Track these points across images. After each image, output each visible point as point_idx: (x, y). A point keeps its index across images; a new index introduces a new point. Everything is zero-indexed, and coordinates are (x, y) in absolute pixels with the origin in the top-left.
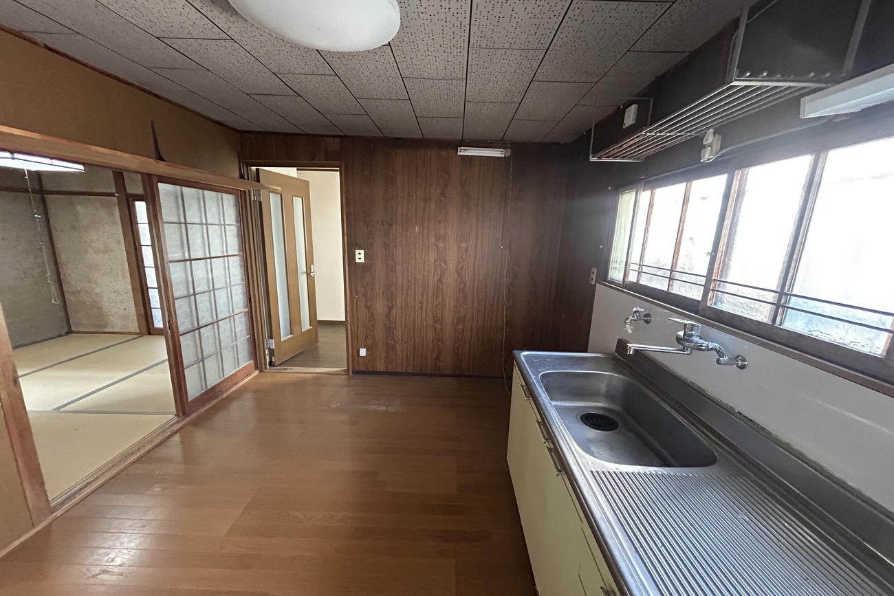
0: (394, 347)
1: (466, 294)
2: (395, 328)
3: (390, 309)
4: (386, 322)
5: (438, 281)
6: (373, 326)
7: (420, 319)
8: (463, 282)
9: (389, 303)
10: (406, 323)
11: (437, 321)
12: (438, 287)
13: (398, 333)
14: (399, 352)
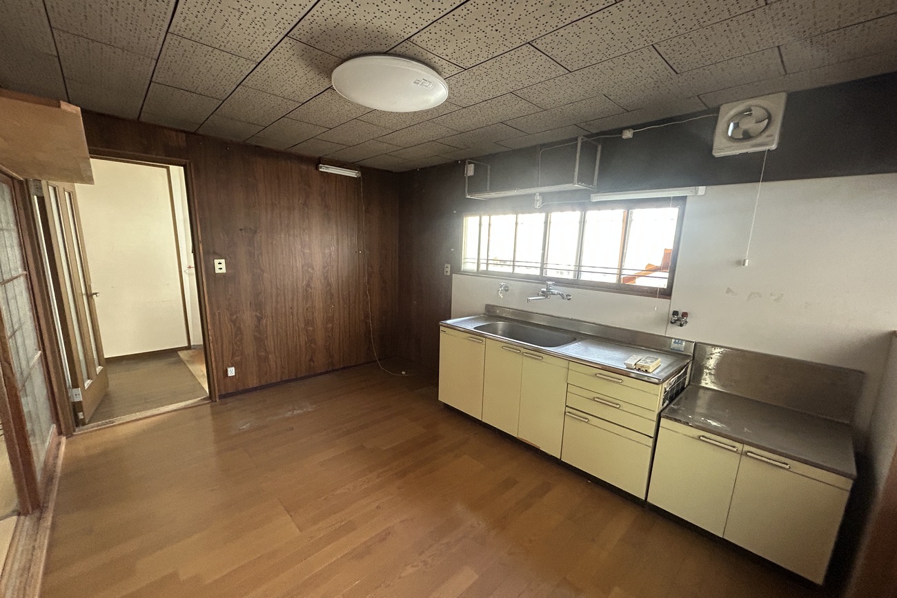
0: (266, 358)
1: (333, 295)
2: (267, 338)
3: (259, 319)
4: (256, 334)
5: (307, 286)
6: (241, 340)
7: (291, 325)
8: (329, 284)
9: (258, 314)
10: (277, 331)
11: (308, 323)
12: (307, 291)
13: (270, 343)
14: (272, 363)
